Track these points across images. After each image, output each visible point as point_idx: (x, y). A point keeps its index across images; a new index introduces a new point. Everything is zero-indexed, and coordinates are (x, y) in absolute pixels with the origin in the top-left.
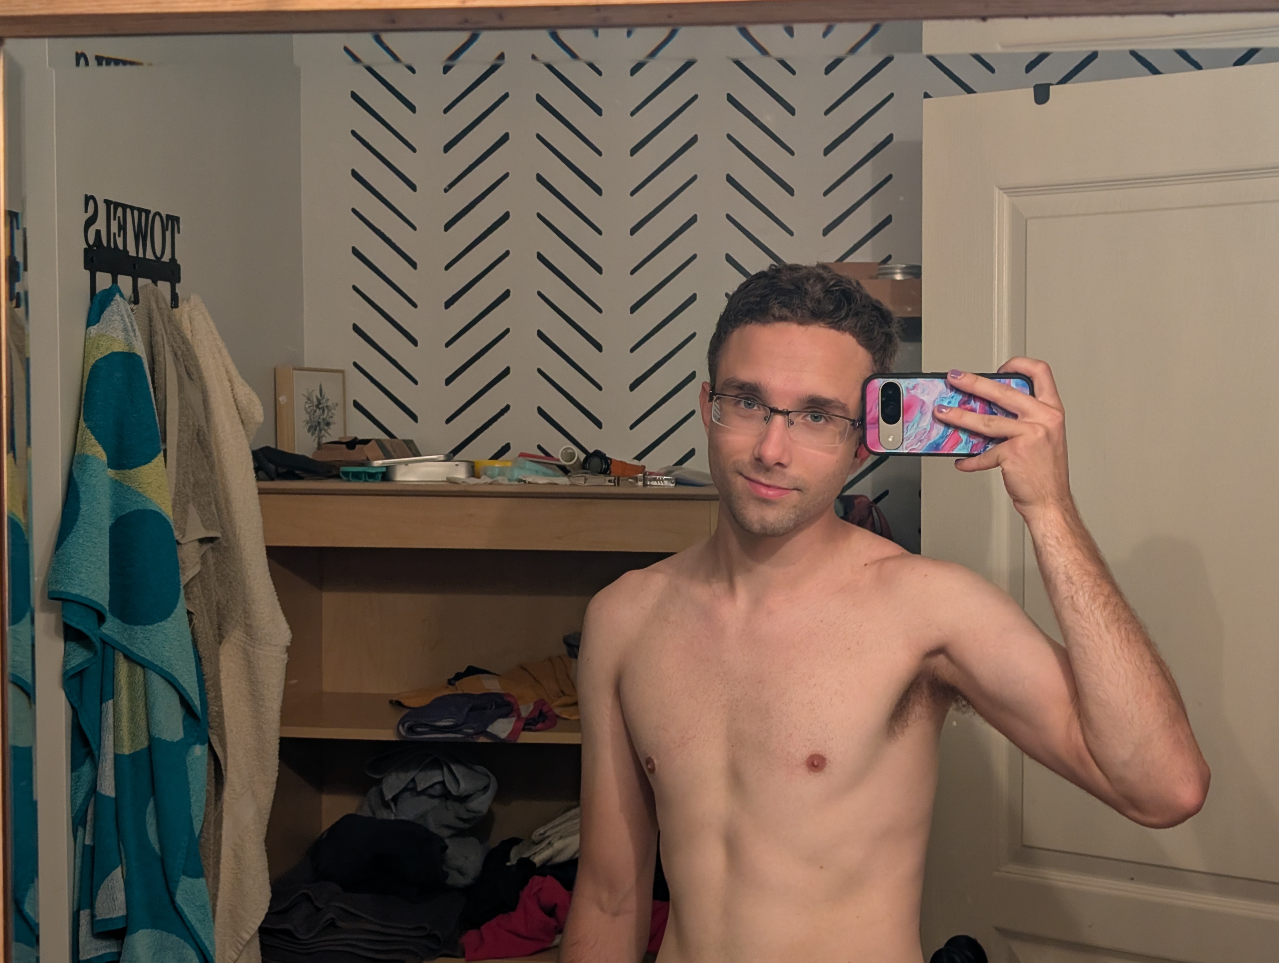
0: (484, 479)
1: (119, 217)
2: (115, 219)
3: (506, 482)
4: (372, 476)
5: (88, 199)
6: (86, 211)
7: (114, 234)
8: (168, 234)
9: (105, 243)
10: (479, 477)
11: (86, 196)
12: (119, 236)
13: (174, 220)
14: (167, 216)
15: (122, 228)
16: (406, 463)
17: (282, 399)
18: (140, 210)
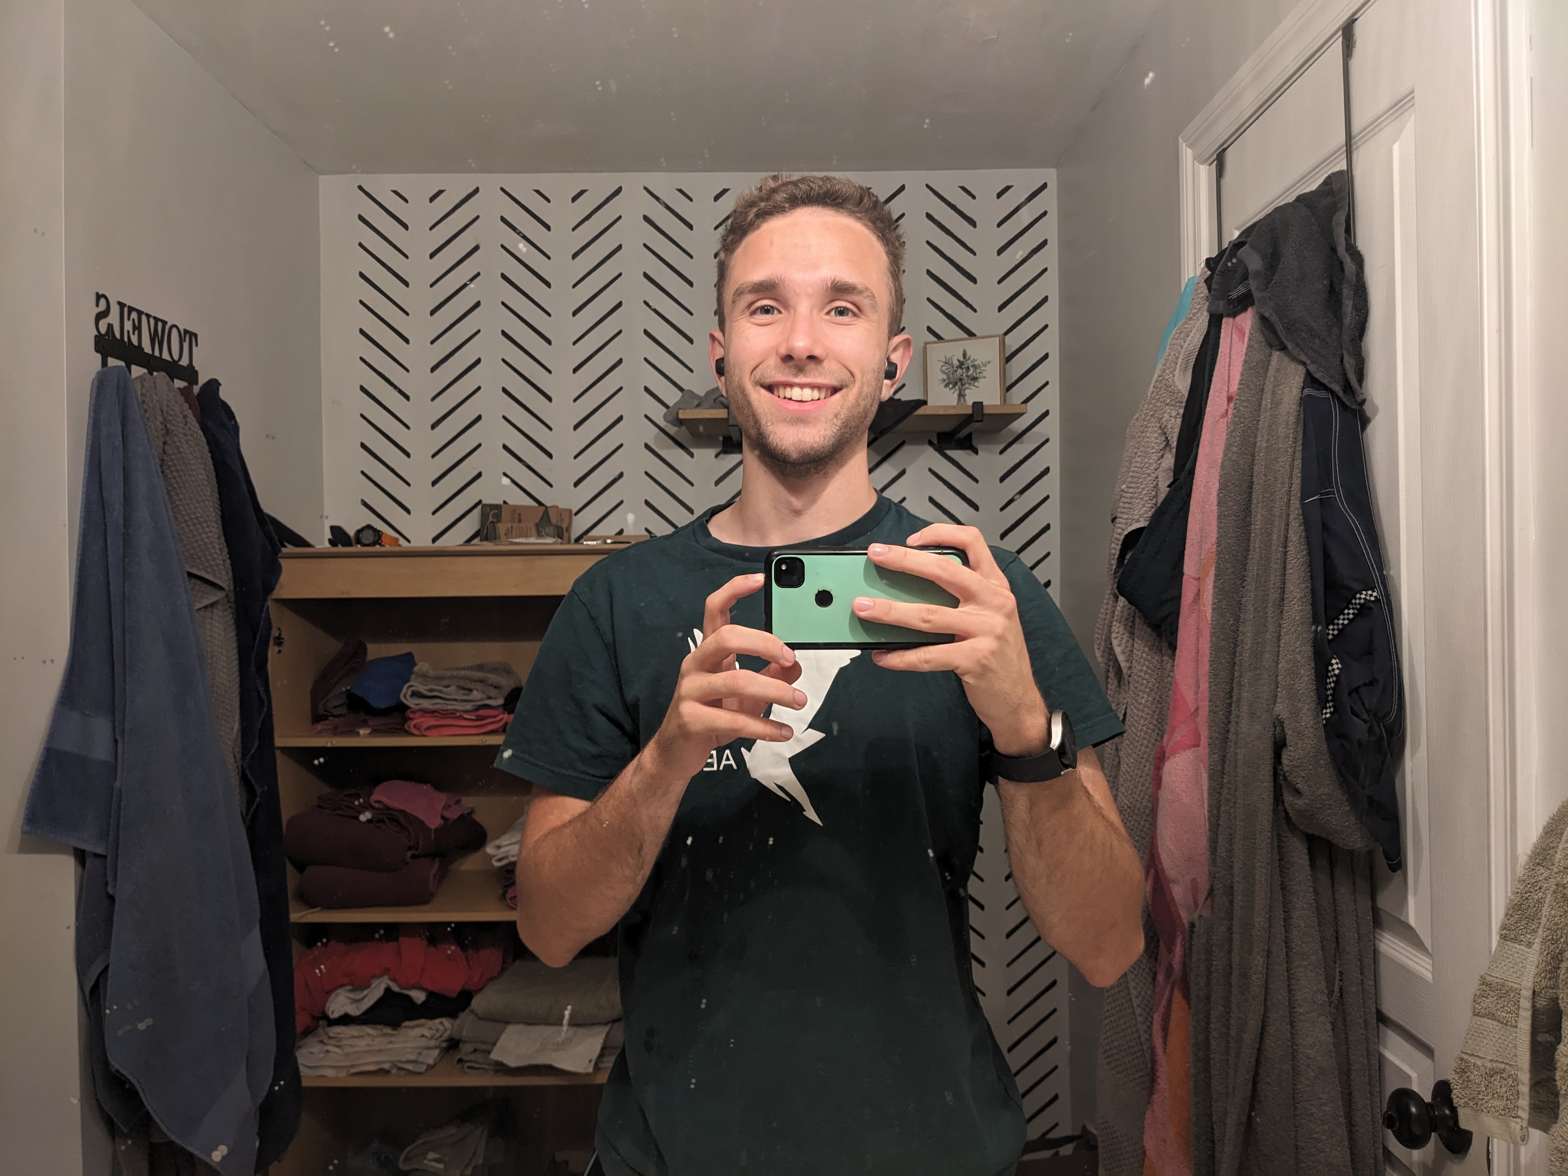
1: (134, 320)
2: (129, 319)
5: (99, 297)
6: (97, 305)
7: (128, 332)
8: (186, 345)
9: (118, 336)
11: (97, 293)
12: (134, 334)
13: (193, 336)
14: (186, 331)
15: (137, 328)
18: (157, 320)
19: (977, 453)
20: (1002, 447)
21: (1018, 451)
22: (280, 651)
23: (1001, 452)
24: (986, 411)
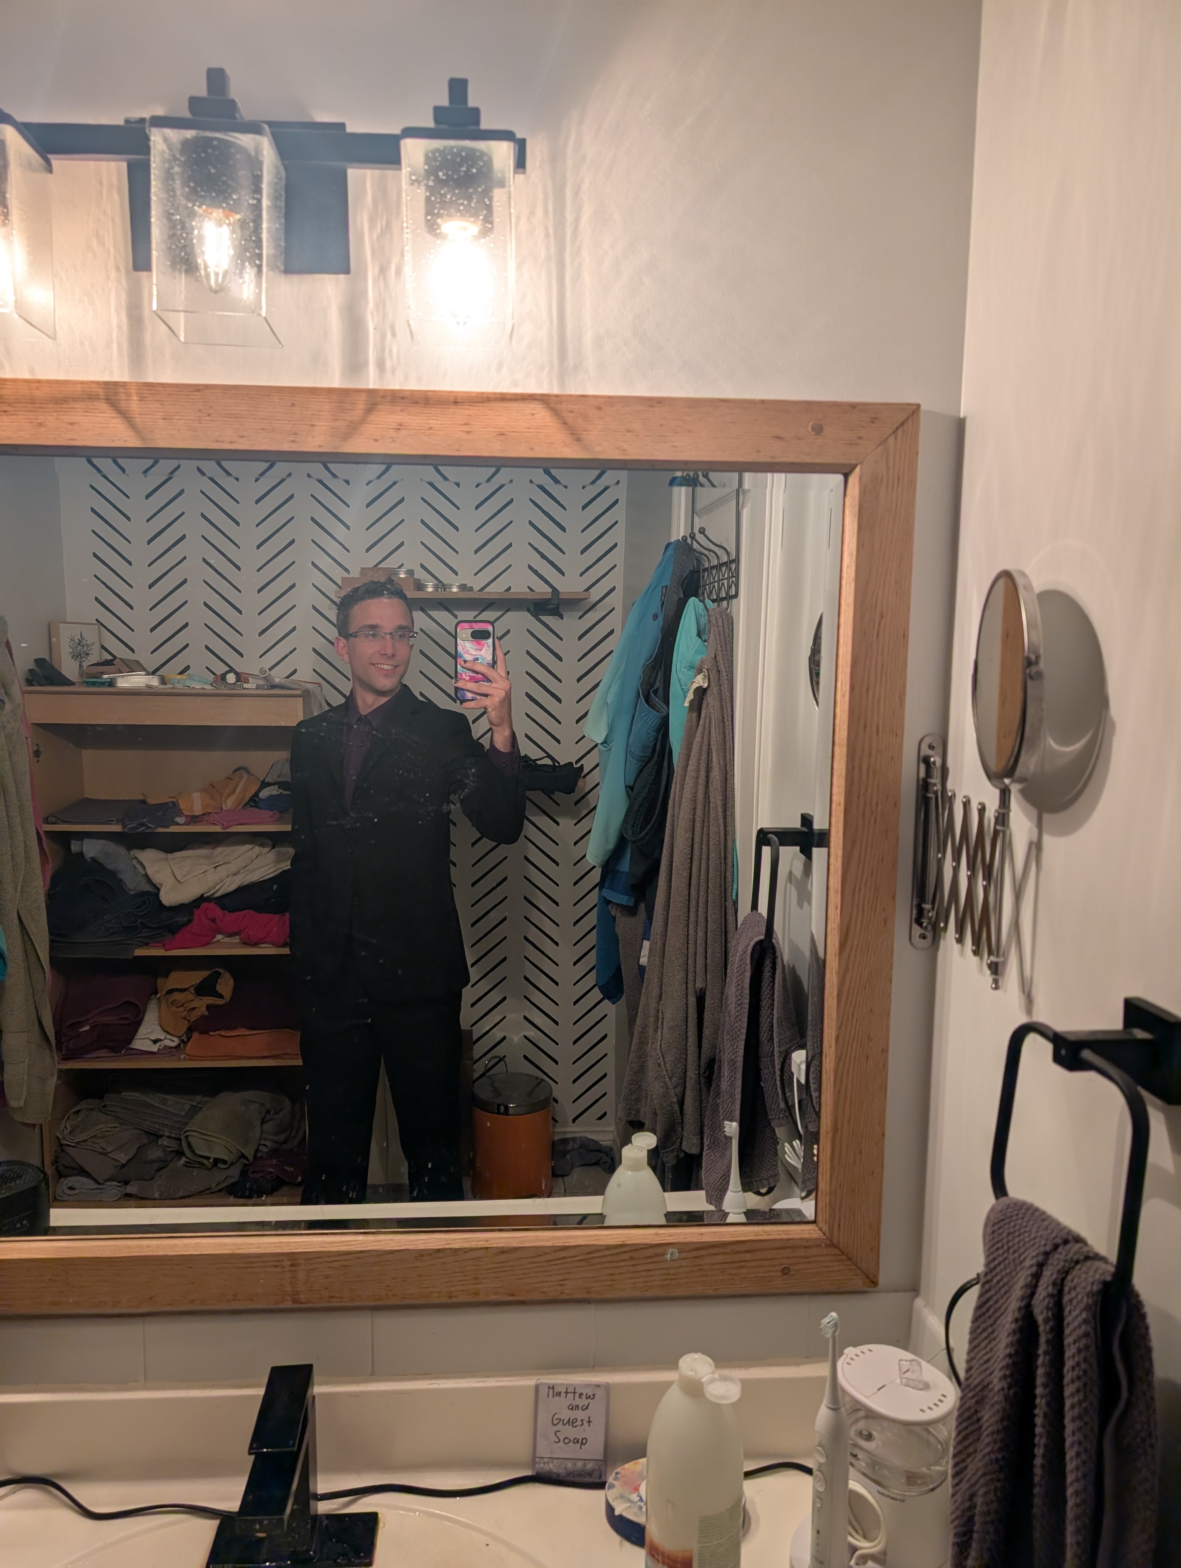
0: (168, 686)
3: (181, 687)
4: (102, 684)
10: (166, 685)
16: (123, 677)
17: (54, 640)
19: (562, 618)
20: (581, 614)
21: (593, 617)
22: (38, 761)
23: (580, 618)
24: (561, 597)
